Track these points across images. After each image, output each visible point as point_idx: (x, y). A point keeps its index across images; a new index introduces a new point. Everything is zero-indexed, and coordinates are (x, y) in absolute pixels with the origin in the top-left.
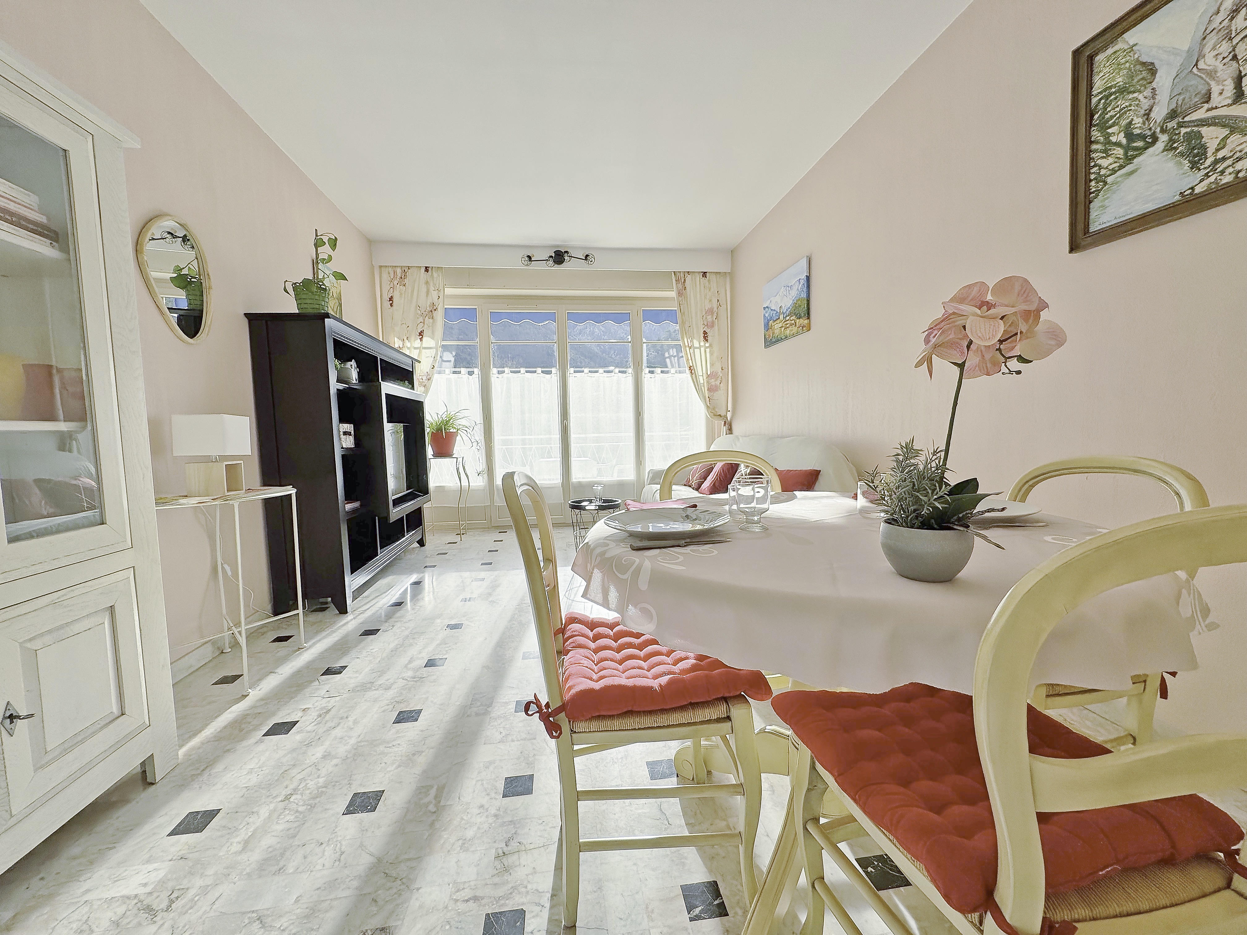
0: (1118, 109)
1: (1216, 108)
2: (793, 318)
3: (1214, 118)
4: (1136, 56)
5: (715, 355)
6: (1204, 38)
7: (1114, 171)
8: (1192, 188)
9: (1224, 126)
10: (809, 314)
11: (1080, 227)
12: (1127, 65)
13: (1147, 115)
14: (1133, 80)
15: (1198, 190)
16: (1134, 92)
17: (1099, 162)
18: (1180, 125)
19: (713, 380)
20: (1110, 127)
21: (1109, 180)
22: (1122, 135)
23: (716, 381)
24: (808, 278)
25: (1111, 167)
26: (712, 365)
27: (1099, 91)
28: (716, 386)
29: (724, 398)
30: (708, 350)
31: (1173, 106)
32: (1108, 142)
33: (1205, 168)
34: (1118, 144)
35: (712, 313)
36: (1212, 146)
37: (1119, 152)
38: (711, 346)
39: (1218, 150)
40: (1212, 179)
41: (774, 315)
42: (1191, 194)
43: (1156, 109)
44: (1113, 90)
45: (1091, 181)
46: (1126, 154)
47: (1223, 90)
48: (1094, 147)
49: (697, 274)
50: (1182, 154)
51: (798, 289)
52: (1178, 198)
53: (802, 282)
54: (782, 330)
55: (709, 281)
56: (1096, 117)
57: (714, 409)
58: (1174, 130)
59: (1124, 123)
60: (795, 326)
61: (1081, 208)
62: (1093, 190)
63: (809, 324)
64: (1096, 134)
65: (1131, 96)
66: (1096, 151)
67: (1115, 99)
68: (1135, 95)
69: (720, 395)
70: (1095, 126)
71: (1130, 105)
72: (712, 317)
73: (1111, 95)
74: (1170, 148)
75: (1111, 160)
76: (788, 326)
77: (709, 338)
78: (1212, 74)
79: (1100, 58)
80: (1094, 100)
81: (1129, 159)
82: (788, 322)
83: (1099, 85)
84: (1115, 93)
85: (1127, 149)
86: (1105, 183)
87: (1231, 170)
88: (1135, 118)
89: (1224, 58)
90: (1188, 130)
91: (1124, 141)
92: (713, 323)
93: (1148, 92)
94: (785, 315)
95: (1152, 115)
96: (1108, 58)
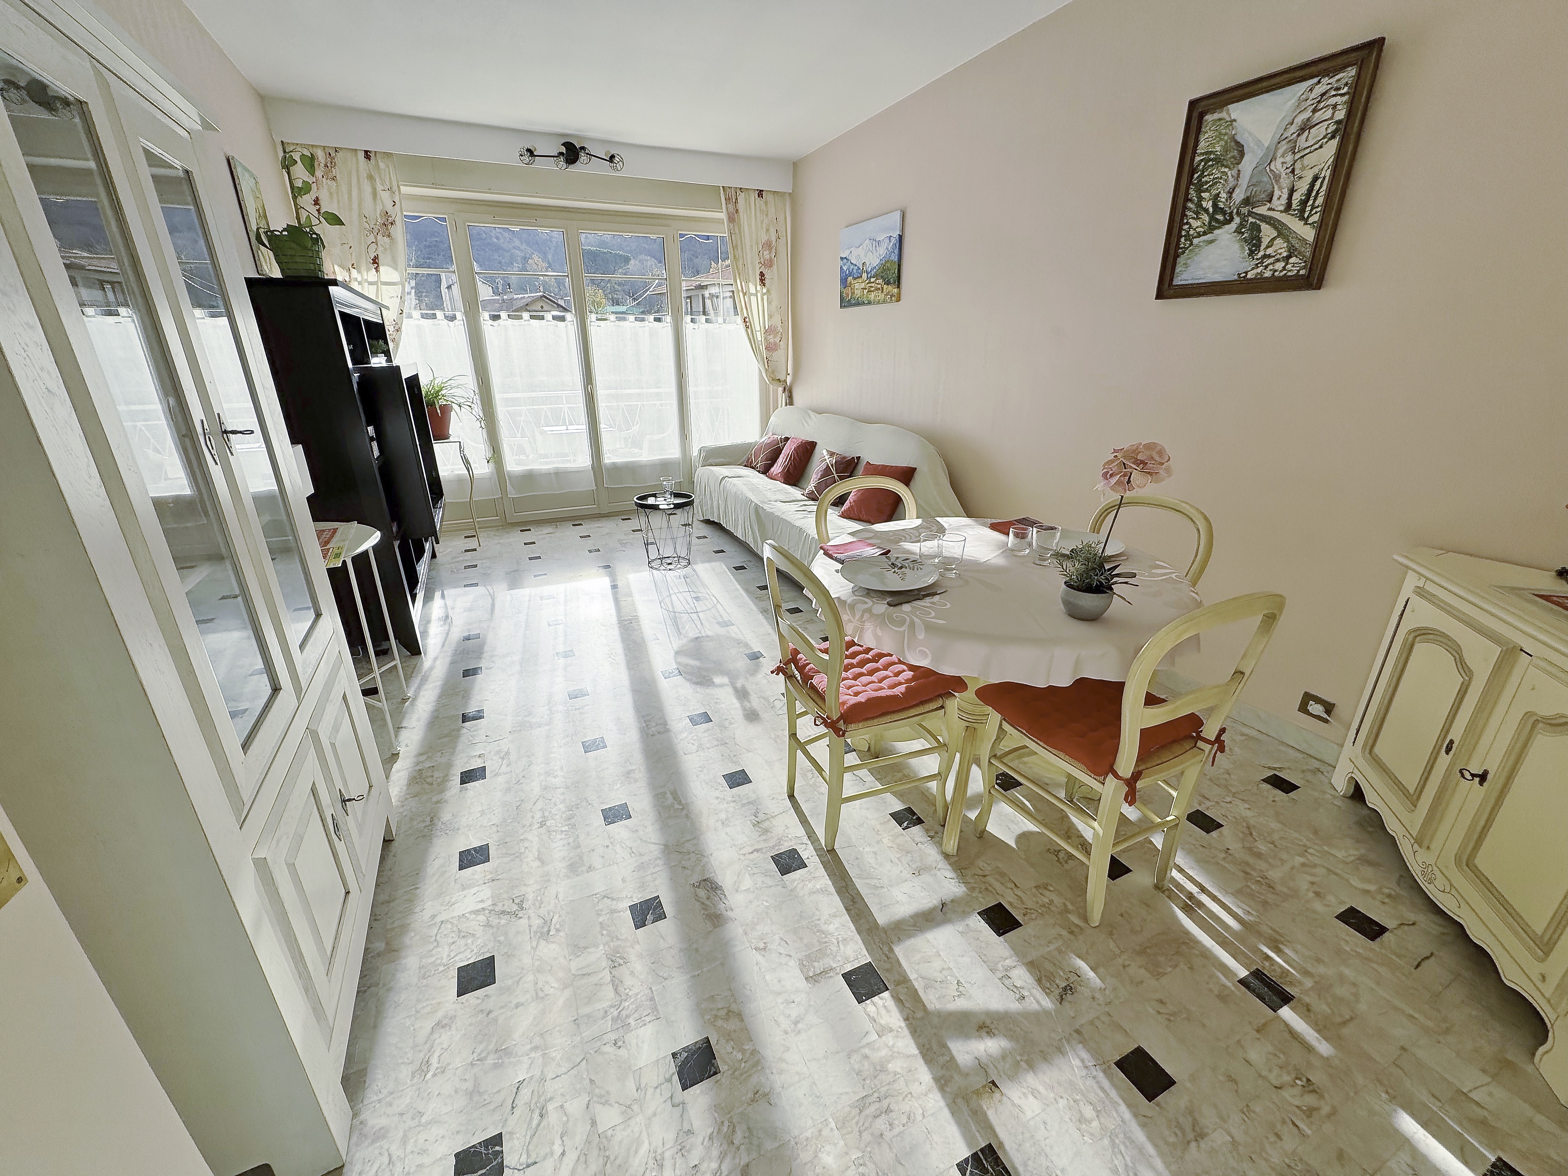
0: (1212, 177)
1: (1274, 210)
2: (880, 281)
3: (1271, 218)
4: (1233, 133)
5: (774, 304)
6: (1279, 143)
7: (1199, 235)
8: (1246, 273)
9: (1276, 228)
10: (899, 282)
11: (1167, 278)
12: (1226, 138)
13: (1230, 193)
14: (1227, 154)
15: (1249, 276)
16: (1226, 167)
17: (1190, 220)
18: (1250, 214)
19: (771, 336)
20: (1204, 192)
21: (1195, 241)
22: (1211, 203)
23: (774, 337)
24: (901, 237)
25: (1198, 230)
26: (770, 317)
27: (1203, 151)
28: (775, 344)
29: (785, 359)
30: (765, 297)
31: (1249, 194)
32: (1199, 205)
33: (1257, 259)
34: (1206, 210)
35: (770, 249)
36: (1265, 242)
37: (1206, 218)
38: (768, 291)
39: (1268, 247)
40: (1259, 270)
41: (854, 271)
42: (1244, 277)
43: (1237, 191)
44: (1212, 156)
45: (1181, 236)
46: (1210, 223)
47: (1281, 196)
48: (1190, 205)
49: (751, 193)
50: (1245, 240)
51: (887, 248)
52: (1236, 277)
53: (893, 240)
54: (865, 292)
55: (766, 203)
56: (1196, 176)
57: (773, 372)
58: (1245, 216)
59: (1214, 192)
60: (882, 292)
61: (1171, 258)
62: (1182, 246)
63: (899, 294)
64: (1192, 193)
65: (1223, 169)
66: (1190, 209)
67: (1212, 165)
68: (1226, 170)
69: (779, 355)
70: (1193, 184)
71: (1221, 178)
72: (770, 253)
73: (1210, 160)
74: (1238, 231)
75: (1199, 223)
76: (872, 289)
77: (767, 282)
78: (1277, 177)
79: (1209, 118)
80: (1198, 159)
81: (1211, 229)
82: (873, 285)
83: (1202, 146)
84: (1212, 160)
85: (1212, 218)
86: (1191, 244)
87: (1271, 267)
88: (1222, 192)
89: (1287, 168)
90: (1254, 220)
91: (1211, 210)
92: (771, 260)
93: (1234, 172)
94: (869, 275)
95: (1234, 195)
96: (1215, 121)
